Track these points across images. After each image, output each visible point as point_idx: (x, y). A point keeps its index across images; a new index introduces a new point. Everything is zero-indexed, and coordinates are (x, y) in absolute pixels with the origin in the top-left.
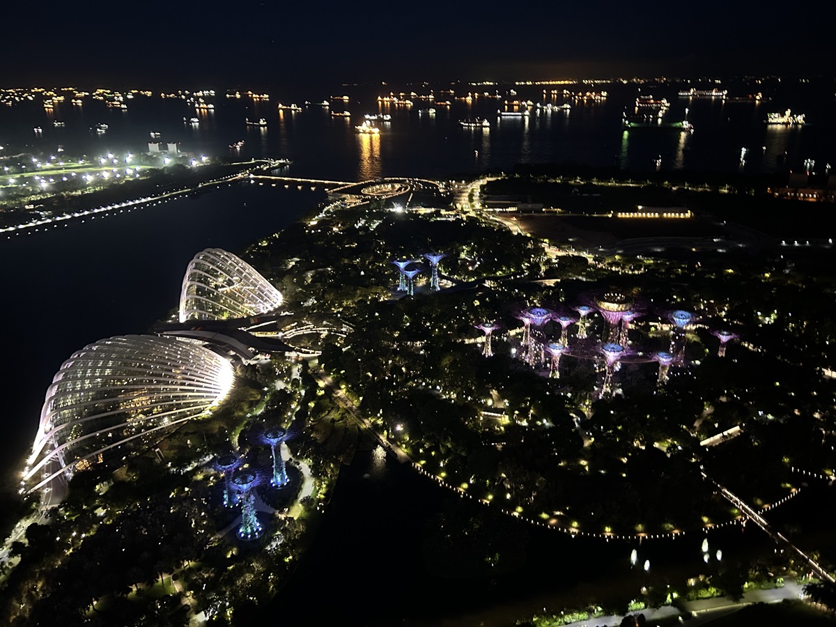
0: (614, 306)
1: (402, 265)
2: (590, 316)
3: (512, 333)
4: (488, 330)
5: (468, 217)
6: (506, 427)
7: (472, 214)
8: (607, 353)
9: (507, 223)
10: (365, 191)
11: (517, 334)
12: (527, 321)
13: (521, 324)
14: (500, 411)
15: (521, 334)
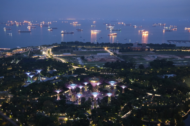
0: (94, 82)
1: (28, 74)
2: (87, 85)
3: (66, 92)
4: (58, 92)
5: (48, 58)
6: (66, 121)
7: (50, 57)
8: (94, 95)
9: (61, 59)
10: (14, 51)
11: (67, 92)
12: (70, 88)
13: (68, 89)
14: (64, 117)
15: (68, 92)
